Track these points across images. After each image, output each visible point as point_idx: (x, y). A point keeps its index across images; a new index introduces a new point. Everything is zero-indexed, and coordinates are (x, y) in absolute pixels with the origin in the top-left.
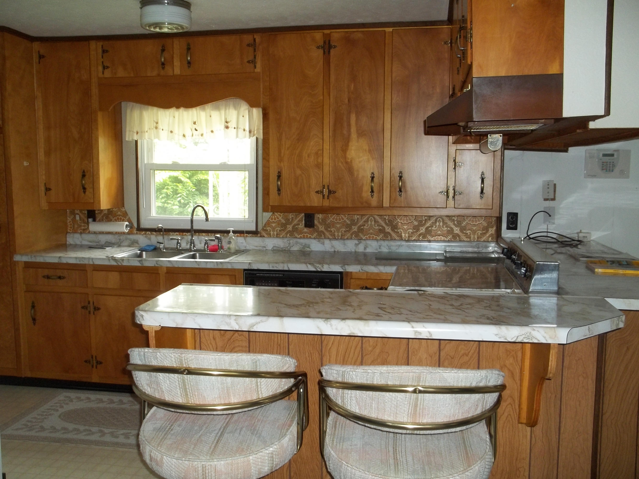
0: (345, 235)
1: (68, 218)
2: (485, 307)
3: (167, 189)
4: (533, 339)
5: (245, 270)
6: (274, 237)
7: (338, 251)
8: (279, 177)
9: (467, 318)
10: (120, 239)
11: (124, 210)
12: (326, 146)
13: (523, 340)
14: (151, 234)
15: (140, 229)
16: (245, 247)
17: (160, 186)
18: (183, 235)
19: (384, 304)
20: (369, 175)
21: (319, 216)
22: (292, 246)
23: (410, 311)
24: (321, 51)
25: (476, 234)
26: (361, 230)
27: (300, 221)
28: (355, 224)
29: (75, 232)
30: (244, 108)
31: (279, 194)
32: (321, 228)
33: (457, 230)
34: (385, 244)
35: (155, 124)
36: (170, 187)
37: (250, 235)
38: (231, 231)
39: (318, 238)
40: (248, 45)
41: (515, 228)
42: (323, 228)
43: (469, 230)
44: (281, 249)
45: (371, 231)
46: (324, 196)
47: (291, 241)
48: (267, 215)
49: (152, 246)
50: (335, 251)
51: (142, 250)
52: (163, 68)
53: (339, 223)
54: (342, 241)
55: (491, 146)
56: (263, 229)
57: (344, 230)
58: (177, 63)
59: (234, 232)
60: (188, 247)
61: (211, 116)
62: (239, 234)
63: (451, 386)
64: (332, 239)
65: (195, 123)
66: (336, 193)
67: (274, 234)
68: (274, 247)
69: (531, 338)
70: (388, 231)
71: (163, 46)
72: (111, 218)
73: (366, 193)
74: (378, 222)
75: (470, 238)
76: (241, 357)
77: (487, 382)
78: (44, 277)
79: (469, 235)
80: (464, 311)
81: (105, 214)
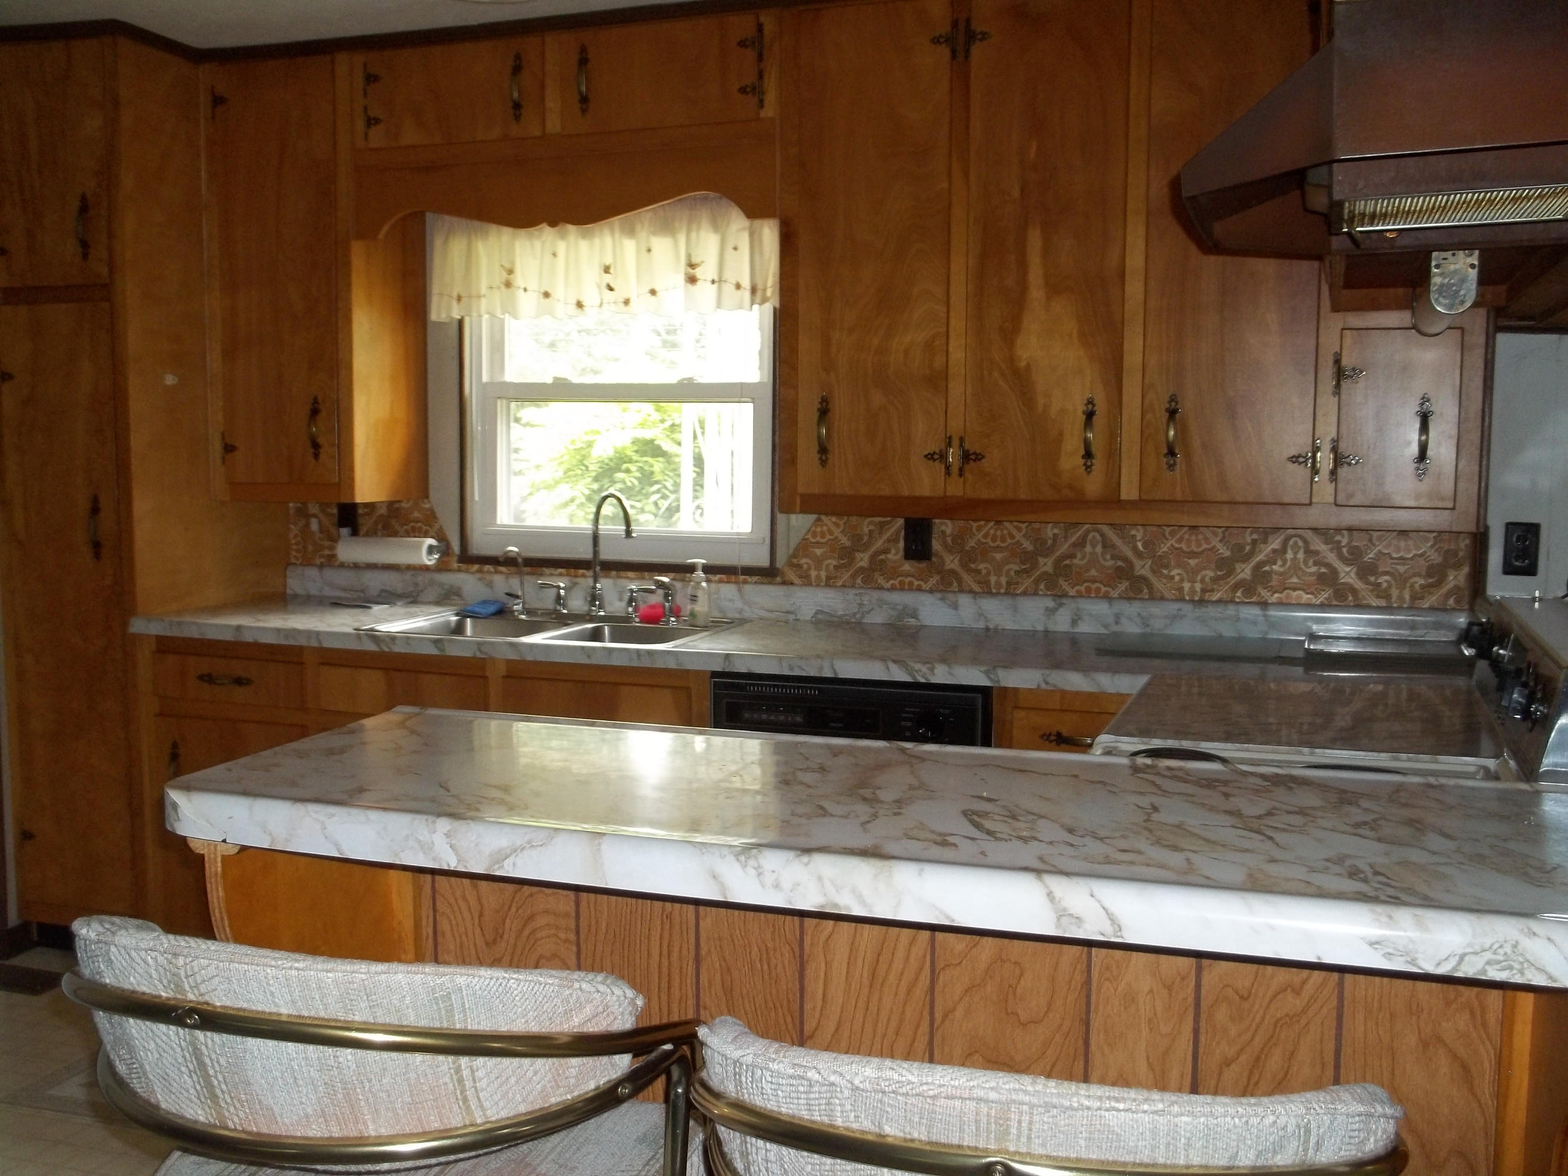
0: (1017, 583)
1: (292, 526)
2: (1358, 825)
3: (628, 471)
4: (1526, 972)
5: (715, 674)
6: (818, 585)
7: (996, 630)
8: (824, 412)
9: (1272, 869)
10: (416, 584)
11: (427, 506)
12: (958, 323)
13: (1484, 972)
14: (497, 572)
15: (468, 559)
16: (740, 613)
17: (611, 464)
18: (576, 576)
19: (989, 800)
20: (1081, 408)
21: (945, 527)
22: (868, 613)
23: (1071, 831)
24: (945, 51)
25: (1408, 585)
26: (1062, 569)
27: (894, 540)
28: (1047, 553)
29: (308, 563)
30: (738, 224)
31: (823, 463)
32: (952, 562)
33: (1348, 573)
34: (1132, 609)
35: (504, 275)
36: (633, 467)
37: (755, 578)
38: (700, 567)
39: (941, 591)
40: (742, 44)
41: (1531, 570)
42: (956, 561)
43: (1386, 573)
44: (836, 619)
45: (1093, 573)
46: (948, 468)
47: (866, 600)
48: (799, 523)
49: (495, 602)
50: (987, 629)
51: (463, 615)
52: (517, 118)
53: (1001, 547)
54: (1008, 601)
55: (1441, 300)
56: (791, 564)
57: (1016, 568)
58: (553, 102)
59: (708, 569)
60: (586, 608)
61: (649, 250)
62: (723, 577)
63: (1140, 1165)
64: (979, 593)
65: (607, 270)
66: (984, 460)
67: (818, 577)
68: (818, 612)
69: (1516, 965)
70: (1143, 572)
71: (518, 57)
72: (397, 526)
73: (1070, 460)
74: (1113, 546)
75: (1388, 597)
76: (383, 976)
77: (1311, 1152)
78: (201, 678)
79: (1386, 590)
80: (1271, 838)
81: (381, 516)
